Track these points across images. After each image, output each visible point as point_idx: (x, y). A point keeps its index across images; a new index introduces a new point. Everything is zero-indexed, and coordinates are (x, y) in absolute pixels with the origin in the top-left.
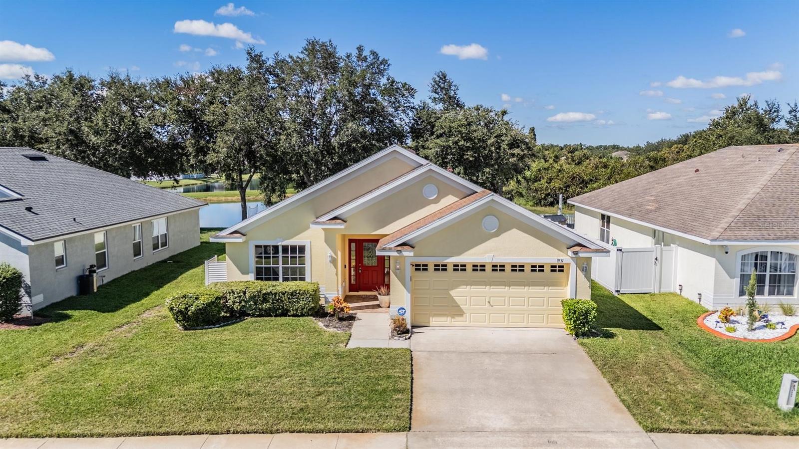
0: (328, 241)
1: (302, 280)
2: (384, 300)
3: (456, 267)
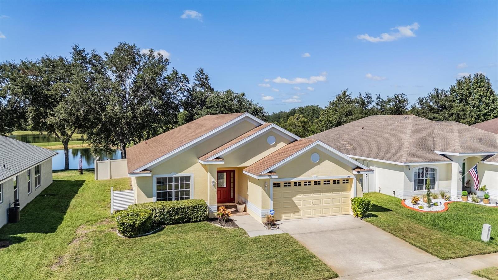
1: (188, 198)
2: (241, 207)
3: (295, 184)
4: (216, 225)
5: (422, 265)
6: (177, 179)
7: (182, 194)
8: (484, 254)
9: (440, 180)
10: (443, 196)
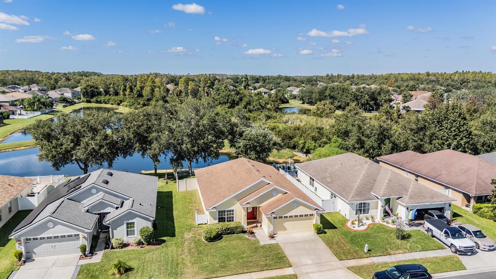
1: (233, 221)
2: (259, 225)
3: (285, 217)
4: (246, 236)
5: (329, 263)
6: (228, 211)
7: (230, 218)
8: (361, 258)
9: (372, 209)
10: (372, 218)
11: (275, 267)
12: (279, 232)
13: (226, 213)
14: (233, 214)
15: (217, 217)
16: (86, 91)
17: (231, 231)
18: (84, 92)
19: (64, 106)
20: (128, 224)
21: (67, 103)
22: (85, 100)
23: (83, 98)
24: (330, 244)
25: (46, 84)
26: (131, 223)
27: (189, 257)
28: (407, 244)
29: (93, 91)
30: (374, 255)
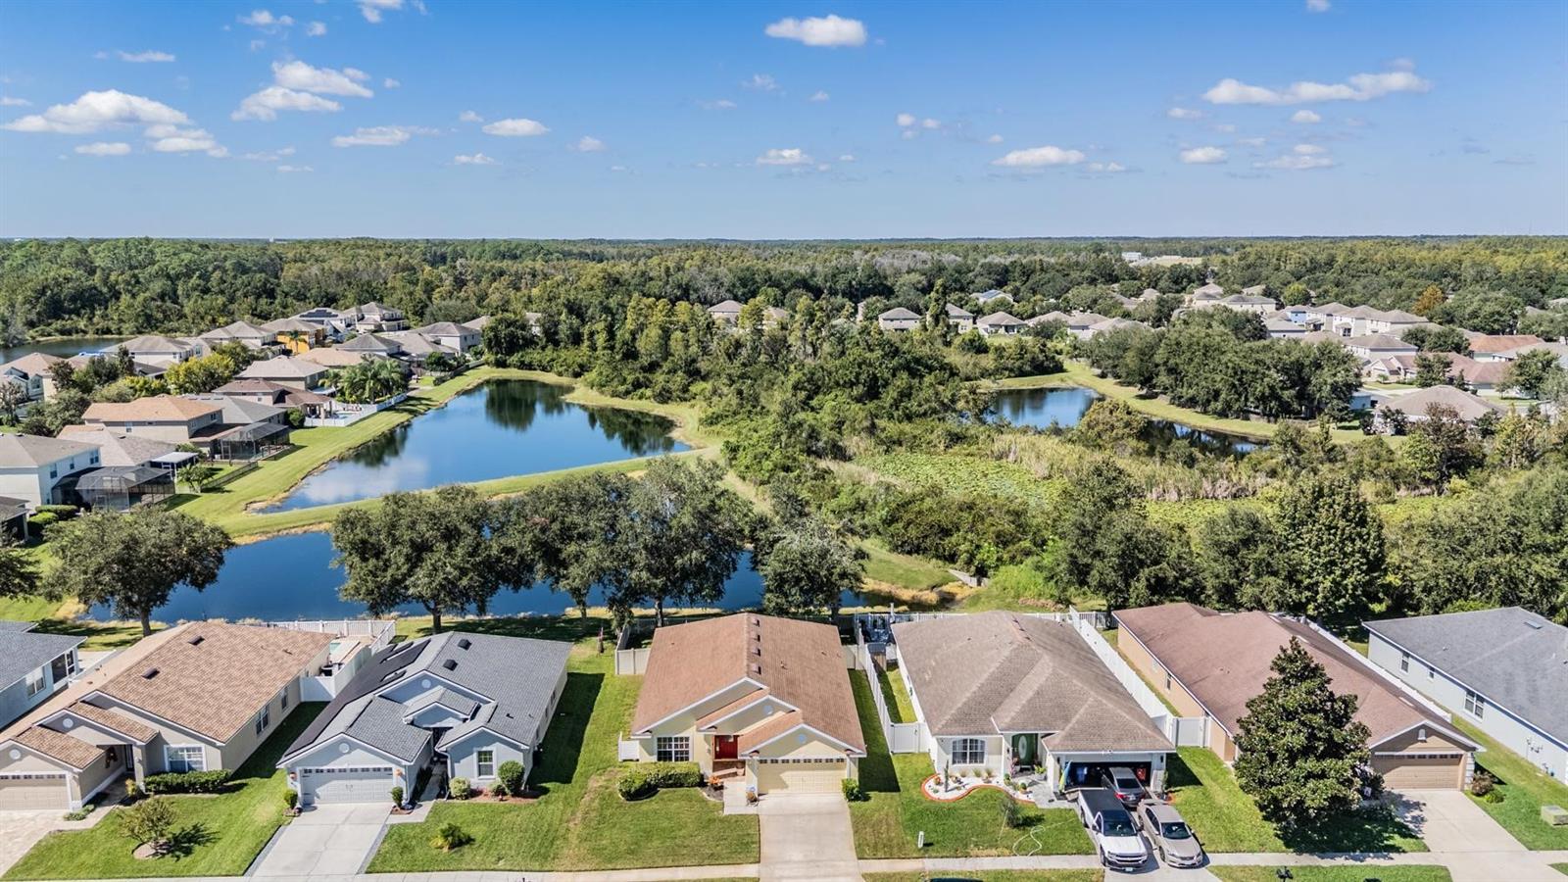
0: (706, 738)
1: (687, 759)
2: (740, 771)
3: (783, 761)
4: (704, 793)
5: (835, 862)
6: (676, 739)
7: (682, 752)
9: (989, 754)
10: (989, 774)
11: (726, 861)
12: (771, 791)
13: (673, 743)
14: (687, 746)
15: (656, 750)
16: (495, 336)
17: (675, 782)
18: (490, 339)
19: (439, 381)
20: (480, 753)
21: (444, 371)
22: (492, 358)
23: (488, 356)
24: (859, 824)
25: (401, 299)
26: (485, 753)
27: (579, 828)
28: (1020, 837)
29: (512, 336)
30: (934, 854)
